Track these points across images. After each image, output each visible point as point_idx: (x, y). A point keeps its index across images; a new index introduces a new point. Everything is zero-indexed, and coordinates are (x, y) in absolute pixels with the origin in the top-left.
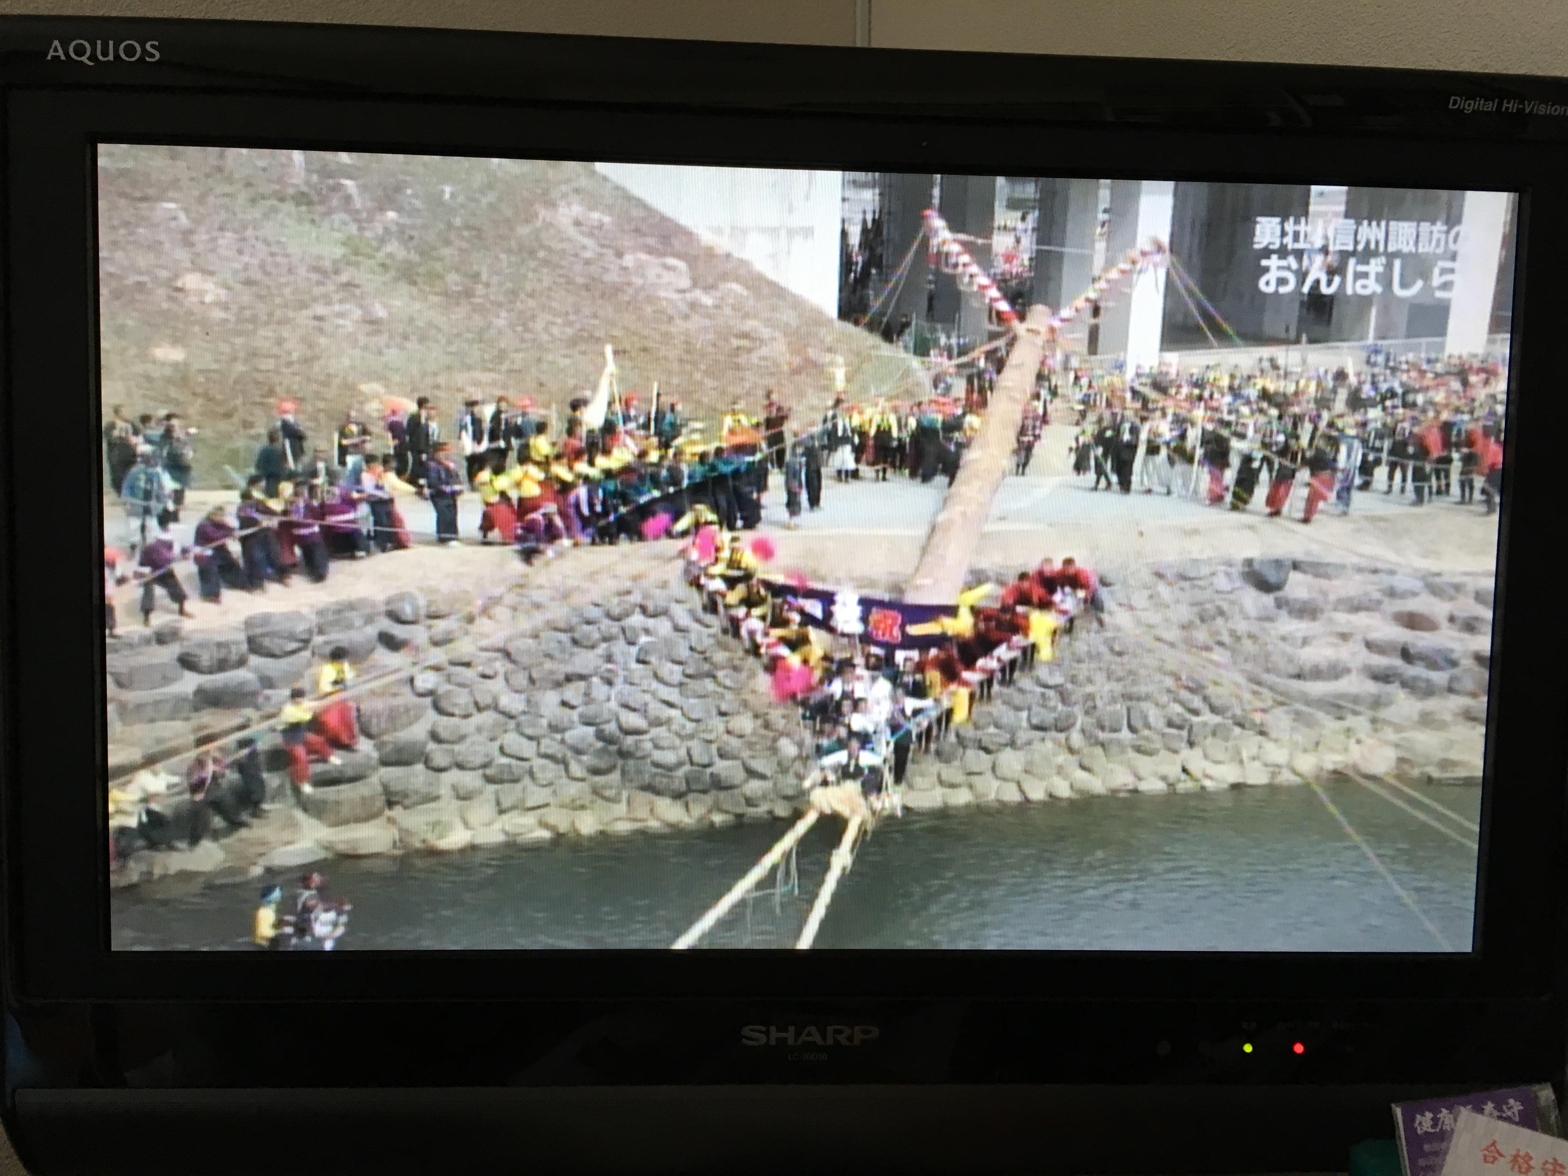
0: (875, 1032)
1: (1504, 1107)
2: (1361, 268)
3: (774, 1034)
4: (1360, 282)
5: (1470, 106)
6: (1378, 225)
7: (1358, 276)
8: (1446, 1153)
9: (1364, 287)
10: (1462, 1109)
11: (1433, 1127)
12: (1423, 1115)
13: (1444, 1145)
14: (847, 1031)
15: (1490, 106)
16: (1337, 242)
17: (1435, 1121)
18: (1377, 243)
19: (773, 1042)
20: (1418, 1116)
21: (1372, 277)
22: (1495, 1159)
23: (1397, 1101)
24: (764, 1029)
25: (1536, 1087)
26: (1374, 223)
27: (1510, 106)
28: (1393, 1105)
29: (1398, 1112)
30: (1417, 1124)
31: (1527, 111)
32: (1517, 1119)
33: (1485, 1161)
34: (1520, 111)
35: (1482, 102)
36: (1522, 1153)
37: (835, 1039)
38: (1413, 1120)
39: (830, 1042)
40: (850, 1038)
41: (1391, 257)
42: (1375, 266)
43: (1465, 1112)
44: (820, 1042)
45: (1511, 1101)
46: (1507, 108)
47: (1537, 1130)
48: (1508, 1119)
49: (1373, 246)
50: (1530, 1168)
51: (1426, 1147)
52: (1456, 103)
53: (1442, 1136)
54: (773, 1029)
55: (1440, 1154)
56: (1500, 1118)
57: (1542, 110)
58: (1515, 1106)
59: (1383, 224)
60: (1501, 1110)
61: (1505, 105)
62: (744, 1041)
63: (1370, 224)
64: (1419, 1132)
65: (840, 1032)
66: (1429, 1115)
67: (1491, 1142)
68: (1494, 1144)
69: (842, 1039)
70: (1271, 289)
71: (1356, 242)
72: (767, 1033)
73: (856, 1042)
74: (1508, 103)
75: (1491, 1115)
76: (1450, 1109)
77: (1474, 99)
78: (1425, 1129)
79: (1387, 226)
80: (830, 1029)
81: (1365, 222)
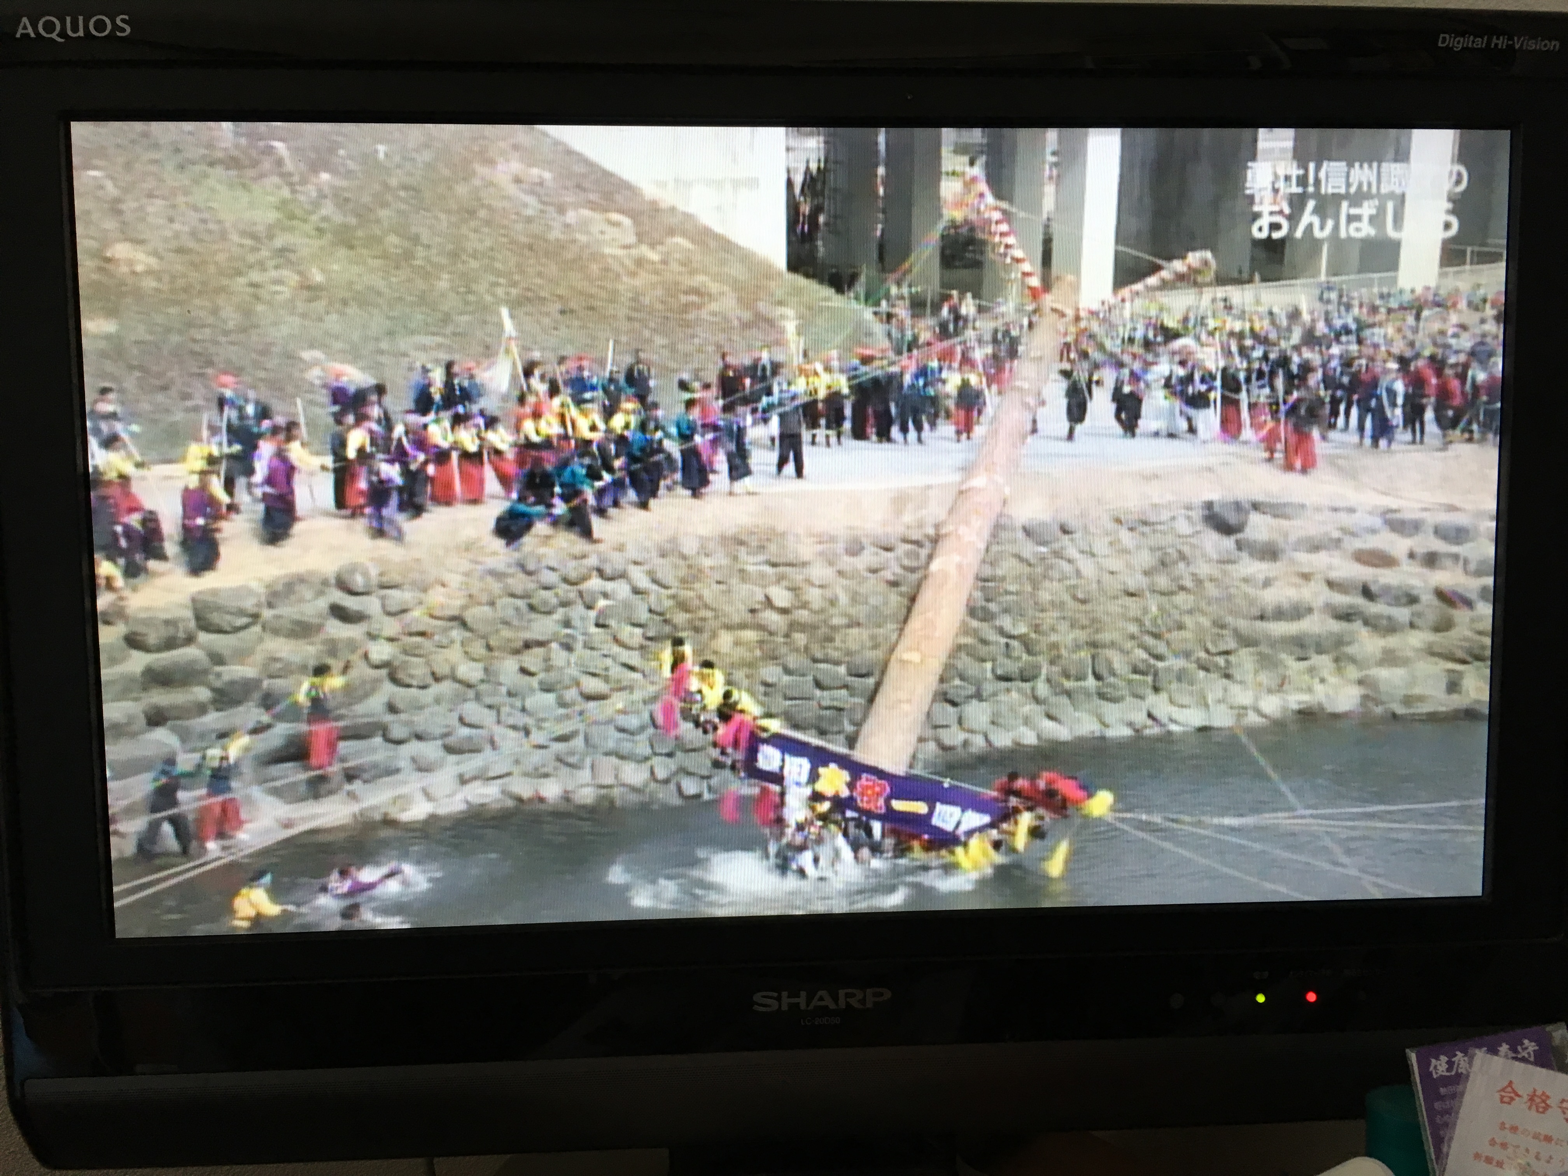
0: (888, 994)
1: (1519, 1048)
2: (1354, 211)
3: (786, 1001)
4: (1354, 225)
5: (1458, 43)
6: (1370, 167)
7: (1351, 219)
8: (1462, 1094)
9: (1358, 230)
10: (1477, 1051)
11: (1448, 1070)
12: (1437, 1059)
13: (1460, 1088)
14: (859, 995)
15: (1480, 43)
16: (1330, 186)
17: (1450, 1064)
18: (1369, 185)
19: (785, 1007)
20: (1433, 1061)
21: (1366, 219)
22: (1512, 1099)
23: (1412, 1046)
24: (775, 995)
25: (1549, 1028)
26: (1366, 165)
27: (1500, 42)
28: (1407, 1051)
29: (1413, 1057)
30: (1431, 1069)
31: (1517, 47)
32: (1532, 1059)
33: (1502, 1102)
34: (1511, 47)
35: (1472, 38)
36: (1539, 1093)
37: (848, 1005)
38: (1429, 1064)
39: (842, 1004)
40: (863, 1001)
41: (1383, 199)
42: (1367, 209)
43: (1480, 1055)
44: (832, 1006)
45: (1526, 1042)
46: (1496, 45)
47: (1553, 1069)
48: (1523, 1060)
49: (1365, 188)
50: (1547, 1107)
51: (1443, 1091)
52: (1446, 40)
53: (1458, 1079)
54: (785, 994)
55: (1457, 1096)
56: (1515, 1059)
57: (1532, 45)
58: (1530, 1046)
59: (1375, 165)
60: (1515, 1051)
61: (1494, 40)
62: (756, 1007)
63: (1361, 166)
64: (1435, 1076)
65: (853, 995)
66: (1444, 1059)
67: (1506, 1084)
68: (1511, 1082)
69: (854, 1002)
70: (1264, 235)
71: (1348, 185)
72: (779, 999)
73: (869, 1005)
74: (1498, 39)
75: (1506, 1056)
76: (1465, 1052)
77: (1463, 36)
78: (1440, 1073)
79: (1379, 167)
80: (842, 993)
81: (1357, 165)
